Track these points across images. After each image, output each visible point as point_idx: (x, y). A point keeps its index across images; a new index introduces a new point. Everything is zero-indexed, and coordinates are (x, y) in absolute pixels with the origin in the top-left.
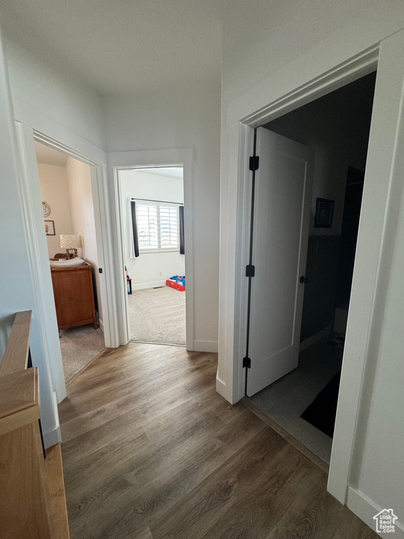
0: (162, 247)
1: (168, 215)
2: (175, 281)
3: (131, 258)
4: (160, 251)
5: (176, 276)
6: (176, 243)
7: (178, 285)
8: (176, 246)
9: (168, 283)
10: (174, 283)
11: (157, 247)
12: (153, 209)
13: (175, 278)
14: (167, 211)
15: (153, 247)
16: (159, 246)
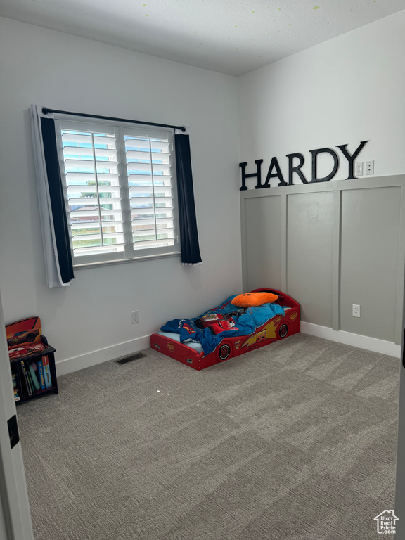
0: (136, 247)
1: (146, 159)
2: (176, 337)
3: (51, 284)
4: (132, 259)
5: (177, 321)
6: (171, 234)
7: (190, 351)
8: (171, 243)
9: (157, 343)
10: (173, 342)
11: (121, 249)
12: (107, 142)
13: (172, 326)
14: (146, 146)
15: (110, 250)
16: (129, 245)
